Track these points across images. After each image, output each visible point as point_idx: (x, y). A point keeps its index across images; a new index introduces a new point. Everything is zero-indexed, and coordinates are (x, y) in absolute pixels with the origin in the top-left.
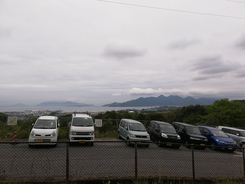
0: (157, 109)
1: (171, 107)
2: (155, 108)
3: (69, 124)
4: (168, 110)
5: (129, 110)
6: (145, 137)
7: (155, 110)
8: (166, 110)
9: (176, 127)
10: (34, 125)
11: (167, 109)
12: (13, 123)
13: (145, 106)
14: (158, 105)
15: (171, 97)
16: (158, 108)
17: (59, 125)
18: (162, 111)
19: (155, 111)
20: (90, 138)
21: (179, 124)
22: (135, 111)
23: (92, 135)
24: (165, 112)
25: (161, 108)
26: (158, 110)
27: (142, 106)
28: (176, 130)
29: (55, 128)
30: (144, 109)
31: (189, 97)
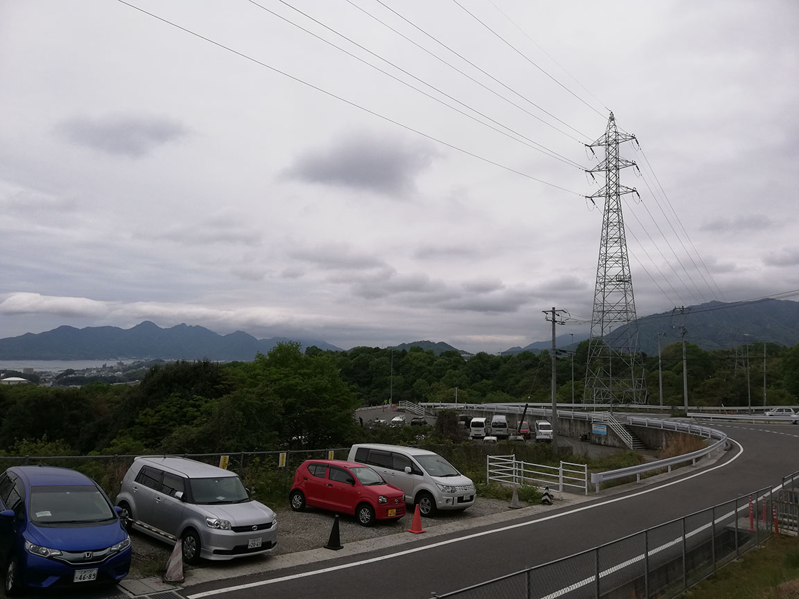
0: (124, 371)
2: (115, 368)
5: (4, 372)
7: (116, 374)
13: (75, 359)
14: (129, 358)
15: (181, 329)
16: (130, 368)
19: (113, 379)
22: (33, 378)
25: (139, 366)
26: (129, 375)
30: (70, 372)
31: (238, 331)
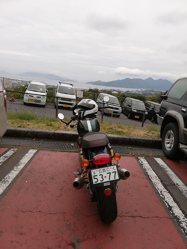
0: (142, 92)
1: (157, 92)
2: (140, 91)
3: (56, 91)
4: (154, 95)
5: (112, 90)
6: (118, 109)
7: (140, 93)
8: (151, 94)
9: (146, 105)
10: (27, 88)
11: (153, 93)
12: (9, 85)
13: (130, 88)
14: (144, 88)
15: (160, 80)
16: (144, 91)
17: (47, 90)
18: (147, 95)
20: (71, 104)
21: (151, 103)
22: (119, 92)
23: (74, 102)
24: (150, 96)
25: (147, 91)
26: (144, 94)
27: (127, 88)
28: (146, 107)
29: (44, 93)
30: (128, 91)
